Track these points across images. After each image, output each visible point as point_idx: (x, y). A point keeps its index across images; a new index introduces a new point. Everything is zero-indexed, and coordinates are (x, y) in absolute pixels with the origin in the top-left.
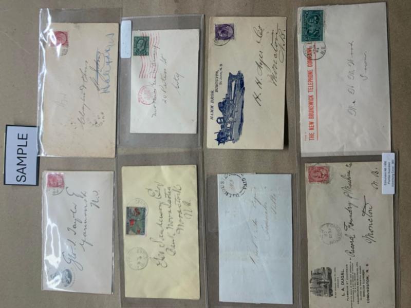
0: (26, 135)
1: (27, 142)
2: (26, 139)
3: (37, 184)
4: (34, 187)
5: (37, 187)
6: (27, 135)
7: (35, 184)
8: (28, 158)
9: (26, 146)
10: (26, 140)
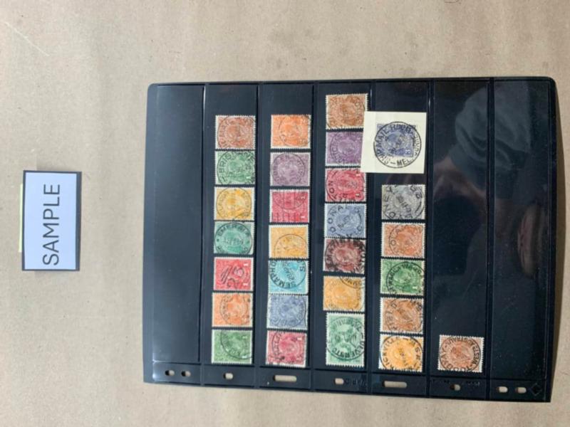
0: (57, 187)
1: (58, 198)
2: (58, 193)
3: (78, 268)
4: (74, 273)
5: (77, 272)
6: (59, 186)
7: (74, 268)
8: (60, 224)
9: (58, 205)
10: (57, 196)
